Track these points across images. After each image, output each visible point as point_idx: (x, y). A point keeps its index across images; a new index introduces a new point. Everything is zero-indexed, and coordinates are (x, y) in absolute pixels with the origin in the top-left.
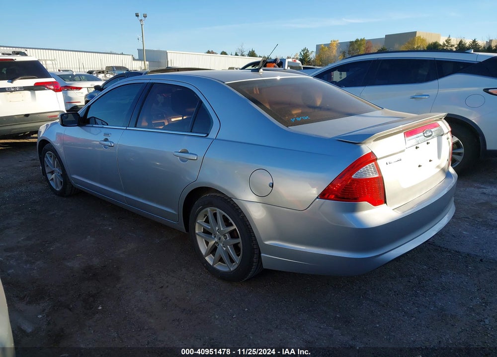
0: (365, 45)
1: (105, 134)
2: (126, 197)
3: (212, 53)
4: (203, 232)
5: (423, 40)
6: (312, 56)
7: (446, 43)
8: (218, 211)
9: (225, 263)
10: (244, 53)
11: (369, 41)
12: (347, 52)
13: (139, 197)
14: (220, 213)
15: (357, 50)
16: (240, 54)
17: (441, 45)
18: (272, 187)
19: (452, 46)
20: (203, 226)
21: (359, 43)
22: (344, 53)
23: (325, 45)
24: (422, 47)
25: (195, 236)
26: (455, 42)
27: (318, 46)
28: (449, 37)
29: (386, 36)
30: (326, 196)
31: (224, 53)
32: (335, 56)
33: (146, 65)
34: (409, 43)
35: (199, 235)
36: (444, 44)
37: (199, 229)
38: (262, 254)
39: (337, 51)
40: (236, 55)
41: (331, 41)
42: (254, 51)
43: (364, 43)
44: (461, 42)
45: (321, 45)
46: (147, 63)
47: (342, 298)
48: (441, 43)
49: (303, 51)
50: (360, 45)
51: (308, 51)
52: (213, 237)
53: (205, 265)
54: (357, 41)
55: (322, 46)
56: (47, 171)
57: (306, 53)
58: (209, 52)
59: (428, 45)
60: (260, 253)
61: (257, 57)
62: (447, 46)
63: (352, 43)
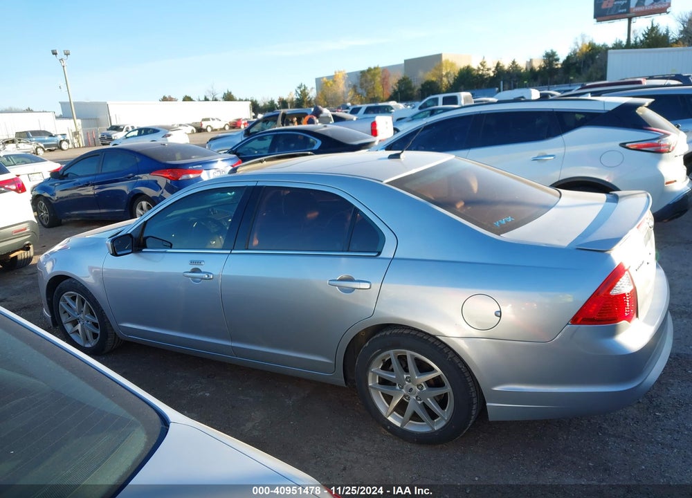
0: (380, 75)
1: (192, 262)
2: (232, 347)
3: (171, 99)
4: (379, 383)
5: (452, 65)
6: (313, 94)
7: (480, 66)
8: (409, 353)
9: (424, 422)
10: (216, 96)
11: (385, 70)
12: (359, 86)
13: (259, 344)
14: (412, 356)
15: (371, 81)
16: (211, 99)
17: (474, 70)
18: (500, 317)
19: (488, 70)
20: (378, 374)
21: (373, 72)
22: (355, 87)
23: (328, 78)
24: (452, 72)
25: (368, 390)
26: (491, 65)
27: (318, 80)
28: (484, 58)
29: (405, 61)
30: (579, 321)
31: (187, 99)
32: (344, 92)
33: (77, 125)
34: (436, 69)
35: (375, 389)
36: (479, 68)
37: (374, 380)
38: (488, 404)
39: (345, 84)
40: (206, 100)
41: (335, 73)
42: (230, 93)
43: (379, 73)
44: (498, 64)
45: (322, 78)
46: (79, 122)
47: (580, 440)
48: (476, 68)
49: (299, 88)
50: (374, 75)
51: (305, 88)
52: (398, 388)
53: (389, 427)
54: (369, 70)
55: (325, 79)
56: (64, 318)
57: (304, 90)
58: (165, 99)
59: (459, 69)
60: (485, 403)
61: (236, 100)
62: (483, 70)
63: (363, 73)
